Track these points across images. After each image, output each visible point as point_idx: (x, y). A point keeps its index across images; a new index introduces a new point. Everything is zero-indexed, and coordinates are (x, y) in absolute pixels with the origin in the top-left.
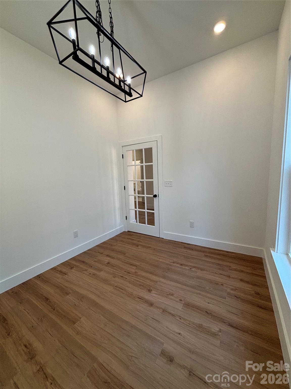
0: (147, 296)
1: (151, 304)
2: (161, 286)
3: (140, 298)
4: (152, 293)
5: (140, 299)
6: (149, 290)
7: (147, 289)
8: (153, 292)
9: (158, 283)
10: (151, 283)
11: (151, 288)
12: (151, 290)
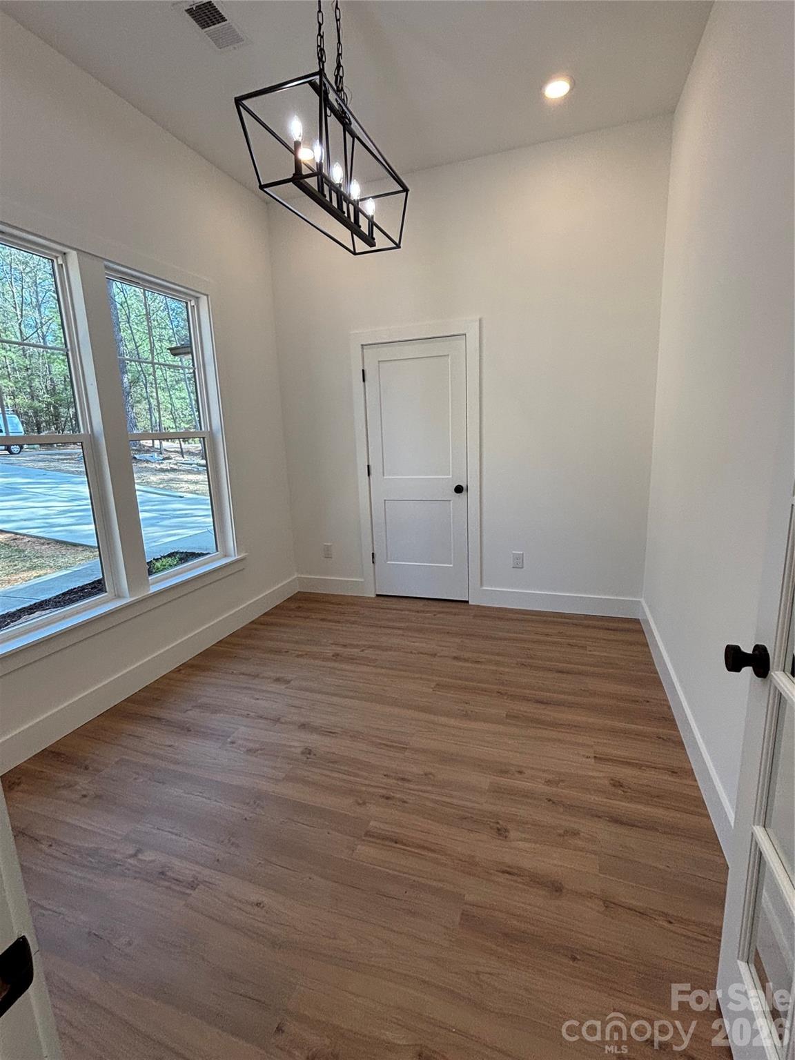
0: (313, 740)
1: (303, 726)
2: (274, 768)
3: (331, 734)
4: (300, 747)
5: (331, 732)
6: (310, 754)
7: (315, 755)
8: (299, 750)
9: (284, 775)
10: (306, 774)
11: (305, 759)
12: (303, 753)
